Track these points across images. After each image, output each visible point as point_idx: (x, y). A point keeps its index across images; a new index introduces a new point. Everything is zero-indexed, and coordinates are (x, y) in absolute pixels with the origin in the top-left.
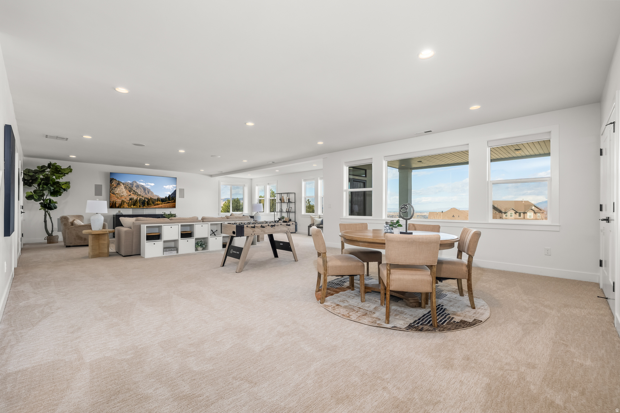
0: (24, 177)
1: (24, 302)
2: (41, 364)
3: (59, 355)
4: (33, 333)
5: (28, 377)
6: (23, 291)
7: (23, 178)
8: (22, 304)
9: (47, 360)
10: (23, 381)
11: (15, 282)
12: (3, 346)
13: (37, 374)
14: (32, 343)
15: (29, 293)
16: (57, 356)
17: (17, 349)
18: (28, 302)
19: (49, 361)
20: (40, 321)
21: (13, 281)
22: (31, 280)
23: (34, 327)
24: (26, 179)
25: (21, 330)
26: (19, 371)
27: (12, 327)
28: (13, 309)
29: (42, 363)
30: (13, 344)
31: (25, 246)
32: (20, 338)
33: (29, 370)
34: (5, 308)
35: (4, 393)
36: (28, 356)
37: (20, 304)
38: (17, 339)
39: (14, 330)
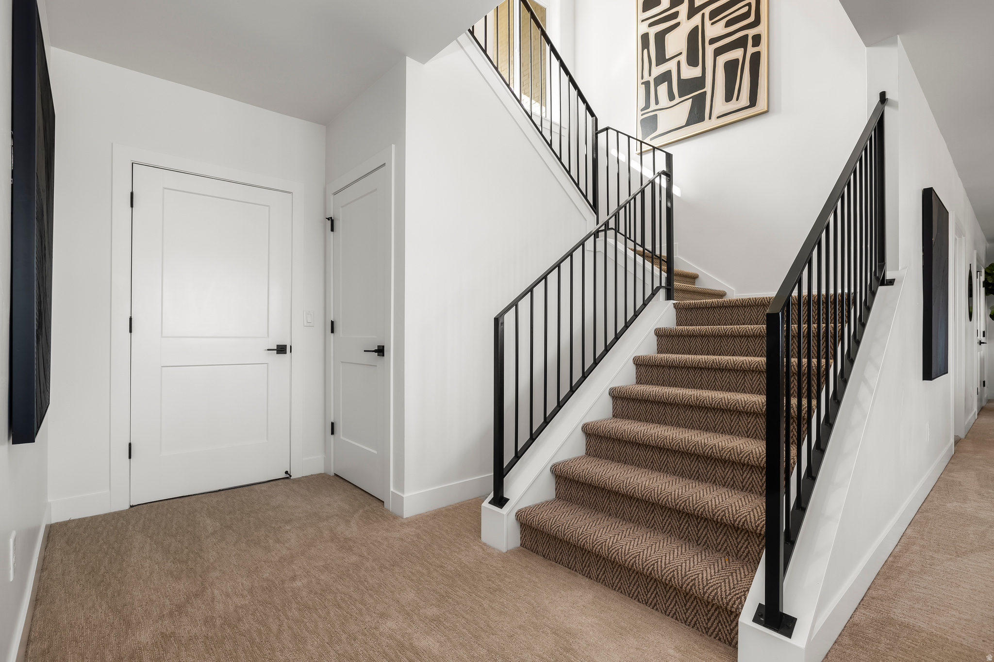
0: (986, 279)
1: (955, 504)
2: (948, 639)
3: (988, 645)
4: (952, 568)
5: (917, 647)
6: (960, 484)
7: (984, 282)
8: (952, 506)
9: (960, 639)
10: (907, 648)
11: (952, 463)
12: (899, 565)
13: (933, 653)
14: (944, 587)
15: (969, 491)
16: (983, 643)
17: (917, 583)
18: (963, 506)
19: (964, 643)
20: (972, 551)
21: (951, 461)
22: (981, 468)
23: (959, 559)
24: (990, 282)
25: (936, 552)
26: (907, 626)
27: (923, 539)
28: (935, 509)
29: (949, 637)
30: (914, 569)
31: (990, 404)
32: (928, 566)
33: (923, 634)
34: (923, 503)
35: (874, 648)
36: (930, 608)
37: (949, 505)
38: (924, 564)
39: (923, 546)
